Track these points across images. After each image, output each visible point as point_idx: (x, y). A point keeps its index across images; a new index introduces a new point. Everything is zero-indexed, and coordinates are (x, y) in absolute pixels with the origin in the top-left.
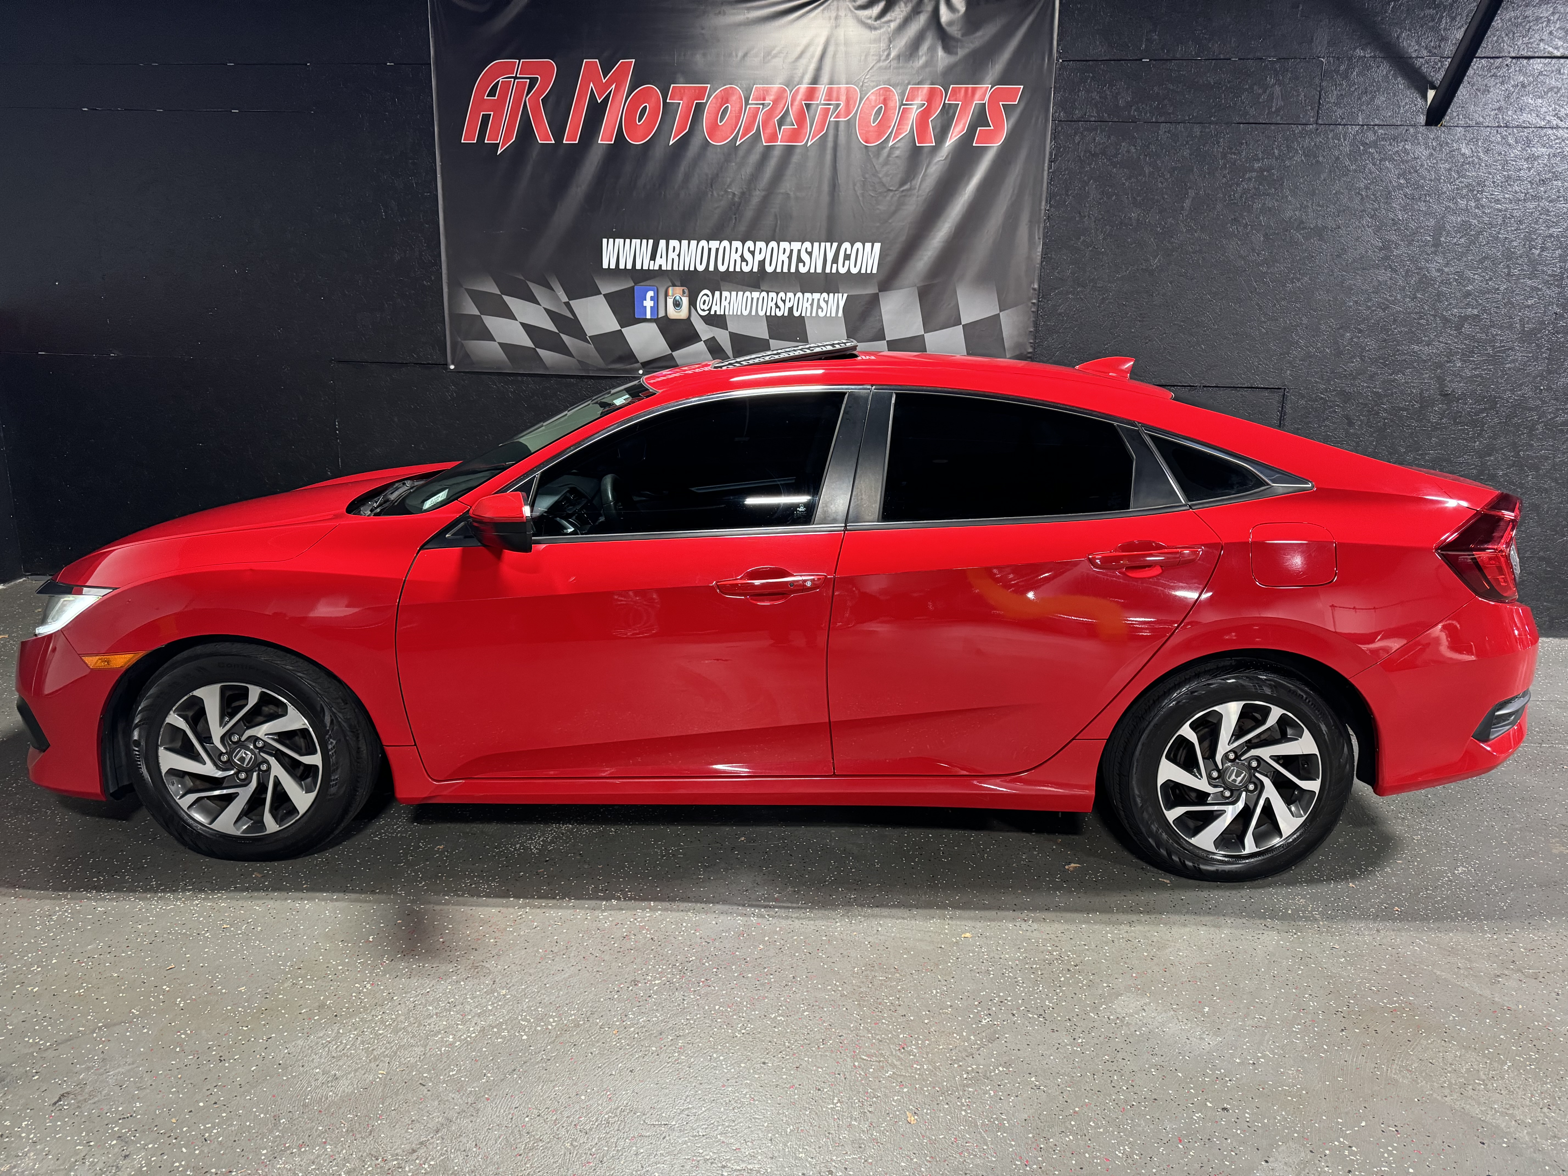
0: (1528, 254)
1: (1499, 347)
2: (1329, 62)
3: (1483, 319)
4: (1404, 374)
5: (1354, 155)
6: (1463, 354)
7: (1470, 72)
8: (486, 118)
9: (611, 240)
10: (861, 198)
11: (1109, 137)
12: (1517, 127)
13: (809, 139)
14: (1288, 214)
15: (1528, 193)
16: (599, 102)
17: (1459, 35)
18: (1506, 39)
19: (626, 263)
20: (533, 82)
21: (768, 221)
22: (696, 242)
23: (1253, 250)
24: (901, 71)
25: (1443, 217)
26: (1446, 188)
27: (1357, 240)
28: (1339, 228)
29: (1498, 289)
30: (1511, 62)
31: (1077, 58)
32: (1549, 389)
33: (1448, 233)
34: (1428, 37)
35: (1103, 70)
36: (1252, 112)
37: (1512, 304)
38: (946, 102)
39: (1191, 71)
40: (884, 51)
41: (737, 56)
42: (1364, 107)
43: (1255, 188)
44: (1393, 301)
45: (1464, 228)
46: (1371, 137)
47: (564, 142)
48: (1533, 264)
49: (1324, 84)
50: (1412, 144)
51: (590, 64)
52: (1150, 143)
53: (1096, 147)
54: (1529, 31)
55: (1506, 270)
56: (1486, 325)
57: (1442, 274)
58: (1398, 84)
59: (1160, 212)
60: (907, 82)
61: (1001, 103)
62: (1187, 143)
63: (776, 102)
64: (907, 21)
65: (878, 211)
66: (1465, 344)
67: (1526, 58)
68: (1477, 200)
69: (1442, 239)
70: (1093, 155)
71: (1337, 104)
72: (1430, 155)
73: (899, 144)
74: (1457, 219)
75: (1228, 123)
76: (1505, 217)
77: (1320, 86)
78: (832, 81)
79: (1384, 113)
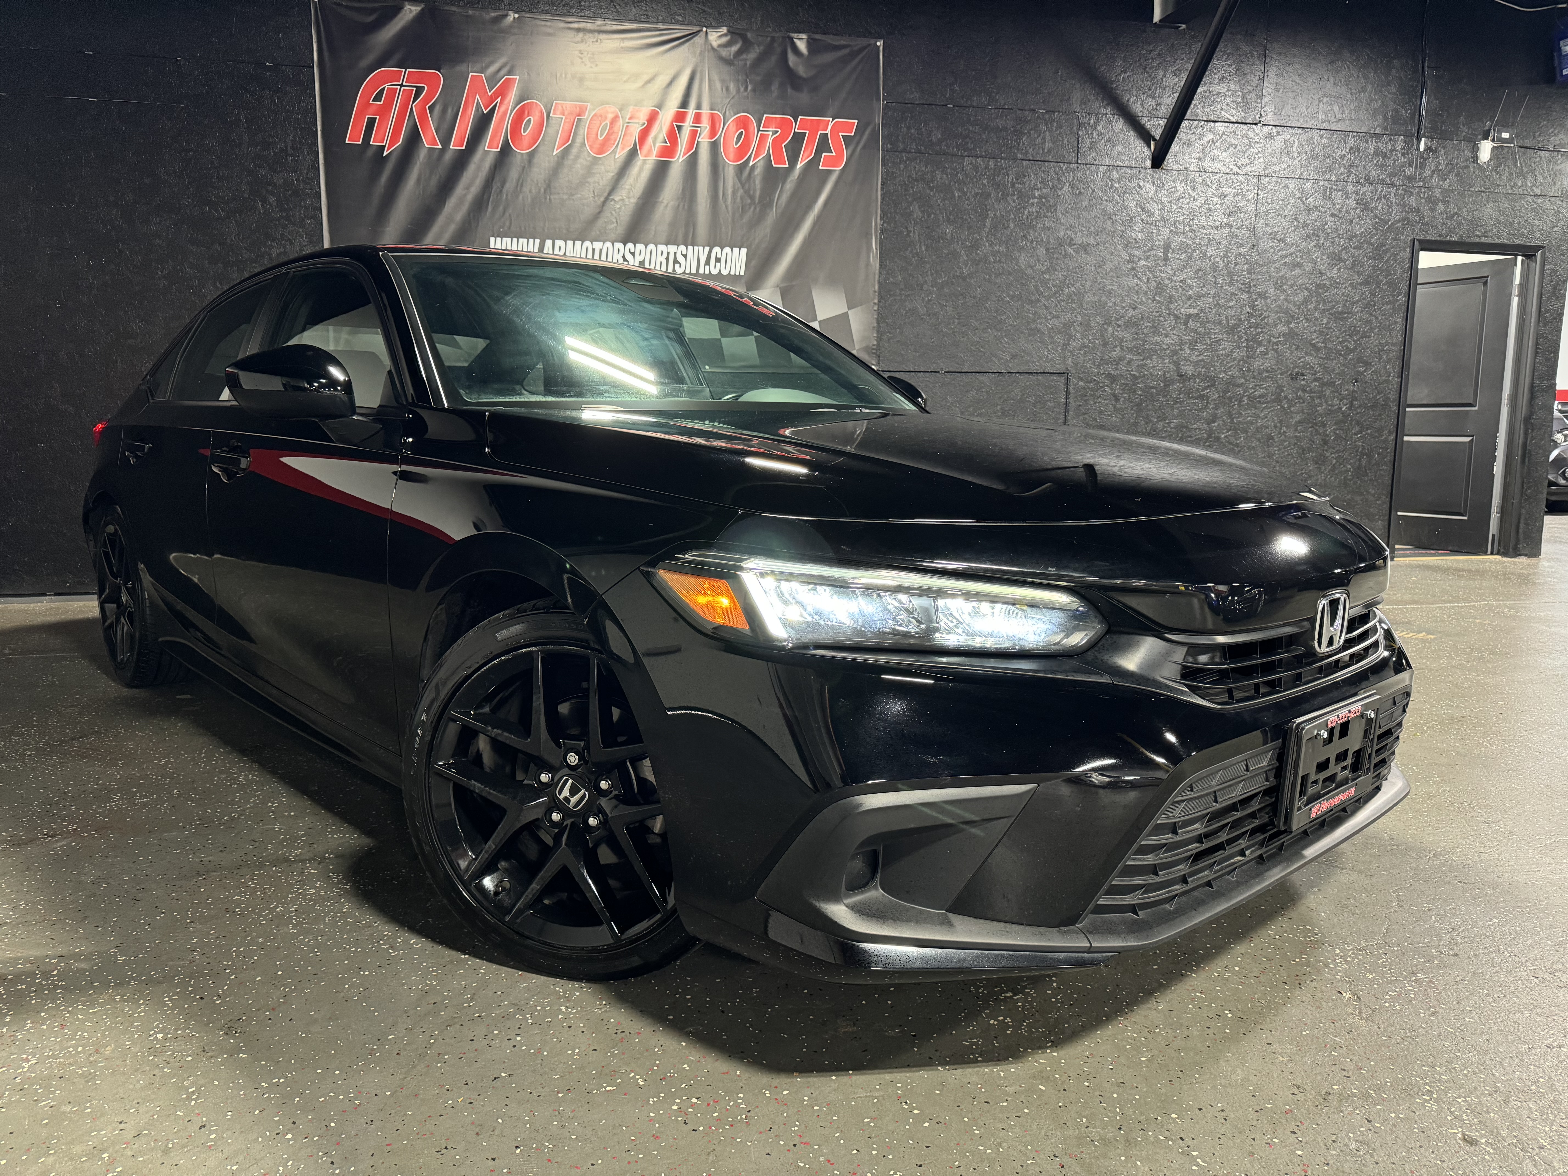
0: (1227, 266)
1: (1214, 338)
2: (1083, 116)
3: (1201, 317)
4: (1152, 360)
5: (1105, 189)
6: (1190, 344)
7: (1180, 129)
8: (371, 122)
9: (499, 239)
11: (926, 167)
12: (1212, 172)
14: (1062, 234)
15: (1223, 222)
16: (485, 112)
17: (1172, 103)
20: (419, 91)
22: (580, 242)
23: (1039, 261)
24: (757, 102)
25: (1168, 238)
26: (1169, 216)
27: (1112, 254)
28: (1099, 244)
29: (1209, 294)
30: (1204, 124)
31: (899, 101)
32: (1249, 370)
33: (1173, 250)
34: (1148, 102)
35: (919, 112)
36: (1030, 151)
37: (1219, 305)
39: (985, 116)
40: (742, 84)
42: (1109, 152)
43: (1037, 211)
44: (1140, 302)
45: (1183, 247)
46: (1115, 175)
48: (1230, 274)
49: (1080, 133)
50: (1144, 182)
52: (958, 173)
53: (916, 174)
54: (1214, 102)
55: (1213, 280)
56: (1203, 322)
57: (1171, 282)
58: (1131, 135)
59: (968, 229)
60: (763, 111)
61: (840, 134)
62: (985, 173)
64: (760, 60)
66: (1191, 336)
67: (1213, 121)
68: (1190, 226)
69: (1169, 255)
70: (915, 180)
71: (1090, 148)
72: (1156, 191)
73: (758, 164)
74: (1179, 239)
75: (1015, 159)
76: (1209, 239)
77: (1078, 134)
78: (699, 106)
79: (1123, 157)
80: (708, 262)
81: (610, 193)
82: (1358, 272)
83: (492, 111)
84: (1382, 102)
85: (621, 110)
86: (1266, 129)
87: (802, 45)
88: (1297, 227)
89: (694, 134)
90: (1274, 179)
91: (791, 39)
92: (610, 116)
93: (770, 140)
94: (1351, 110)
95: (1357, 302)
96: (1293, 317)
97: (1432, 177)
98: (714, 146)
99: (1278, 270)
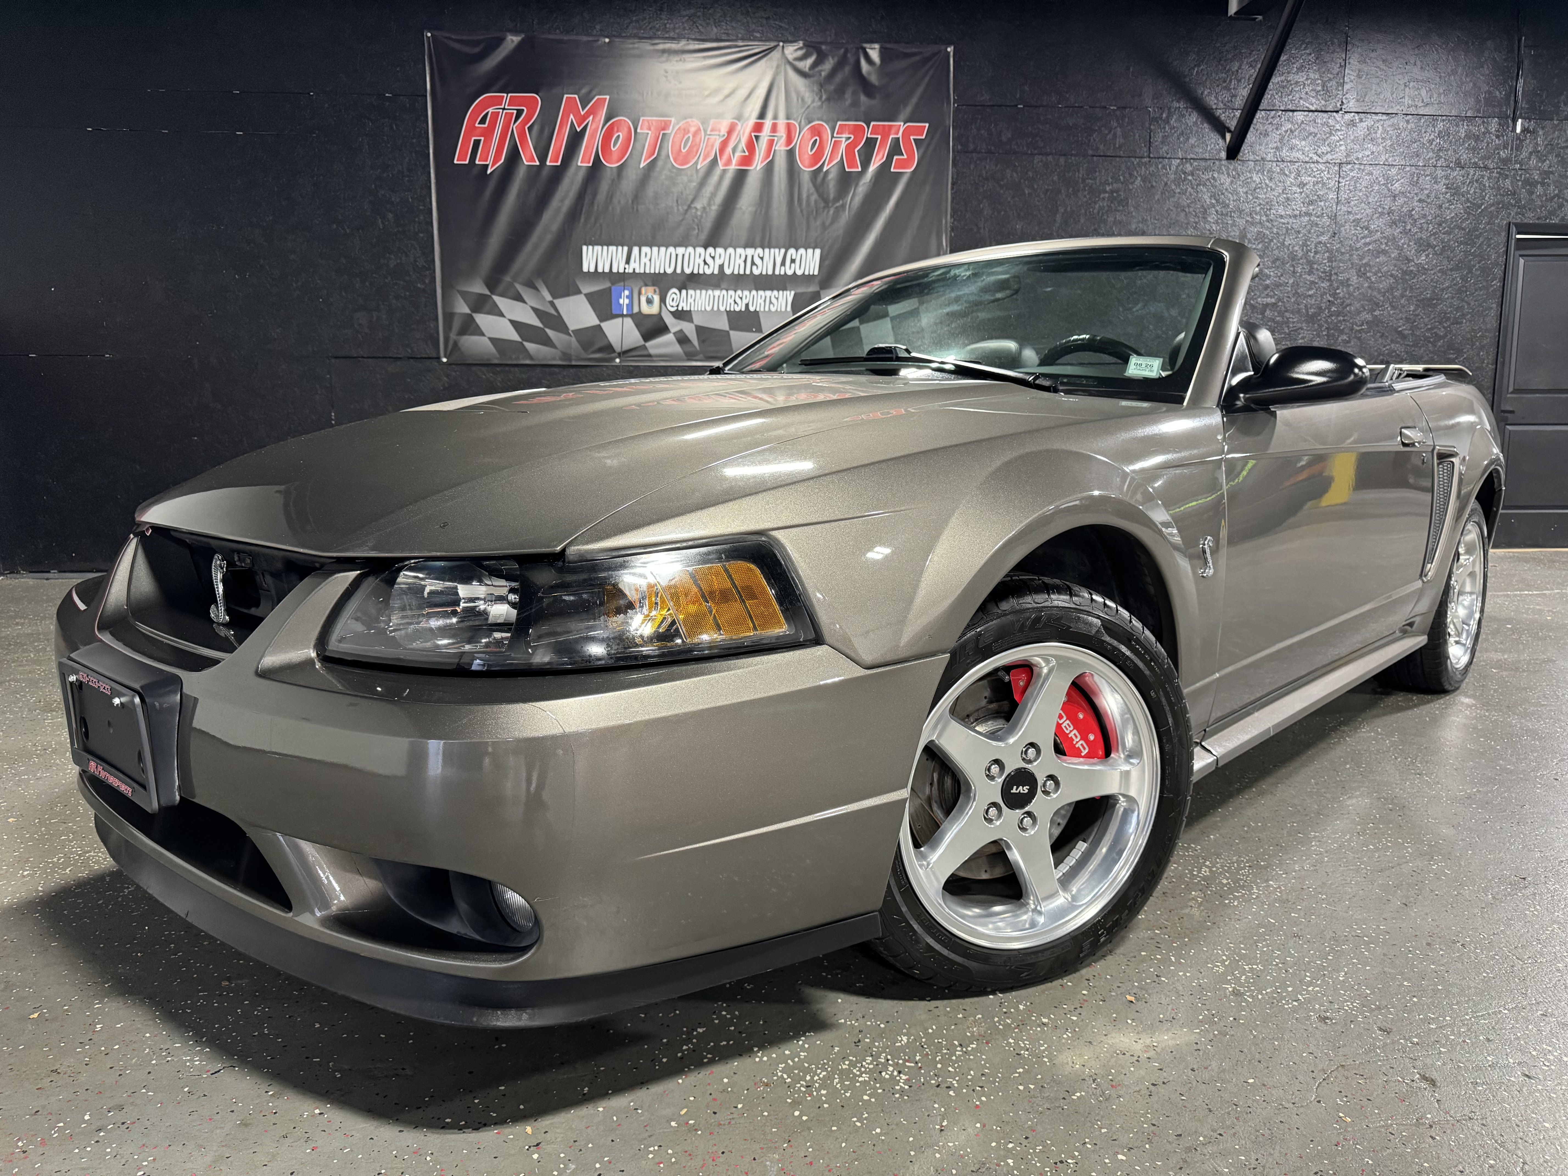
0: (1306, 255)
1: (1292, 327)
2: (1155, 111)
5: (1178, 181)
7: (1255, 121)
8: (477, 143)
9: (590, 247)
11: (996, 165)
12: (1290, 162)
14: (1133, 226)
15: (1302, 211)
16: (578, 130)
17: (1245, 94)
18: (1278, 97)
19: (604, 267)
20: (520, 112)
21: (726, 233)
22: (664, 249)
24: (831, 110)
25: (1244, 229)
26: (1245, 206)
29: (1287, 283)
30: (1282, 114)
31: (969, 103)
34: (1223, 94)
35: (989, 113)
36: (1102, 147)
37: (1298, 294)
39: (1055, 115)
40: (817, 94)
42: (1182, 145)
43: (1107, 206)
45: (1260, 237)
46: (1188, 168)
47: (548, 163)
48: (1310, 263)
49: (1152, 127)
50: (1218, 173)
52: (1028, 171)
53: (986, 173)
54: (1292, 91)
55: (1292, 269)
58: (1204, 128)
59: (1038, 225)
60: (836, 119)
62: (1055, 170)
63: (730, 132)
64: (834, 71)
67: (1291, 111)
68: (1267, 216)
70: (985, 179)
71: (1163, 143)
72: (1232, 182)
73: (832, 170)
74: (1255, 230)
75: (1085, 156)
76: (1287, 229)
77: (1150, 128)
78: (775, 117)
79: (1196, 150)
80: (783, 263)
81: (692, 201)
82: (1448, 258)
83: (584, 129)
84: (1475, 84)
85: (703, 123)
86: (1348, 117)
87: (874, 53)
88: (1382, 214)
89: (771, 143)
90: (1357, 166)
91: (864, 50)
92: (693, 129)
93: (843, 146)
94: (1440, 94)
95: (1448, 287)
96: (1377, 305)
97: (1530, 159)
98: (791, 153)
99: (1361, 258)
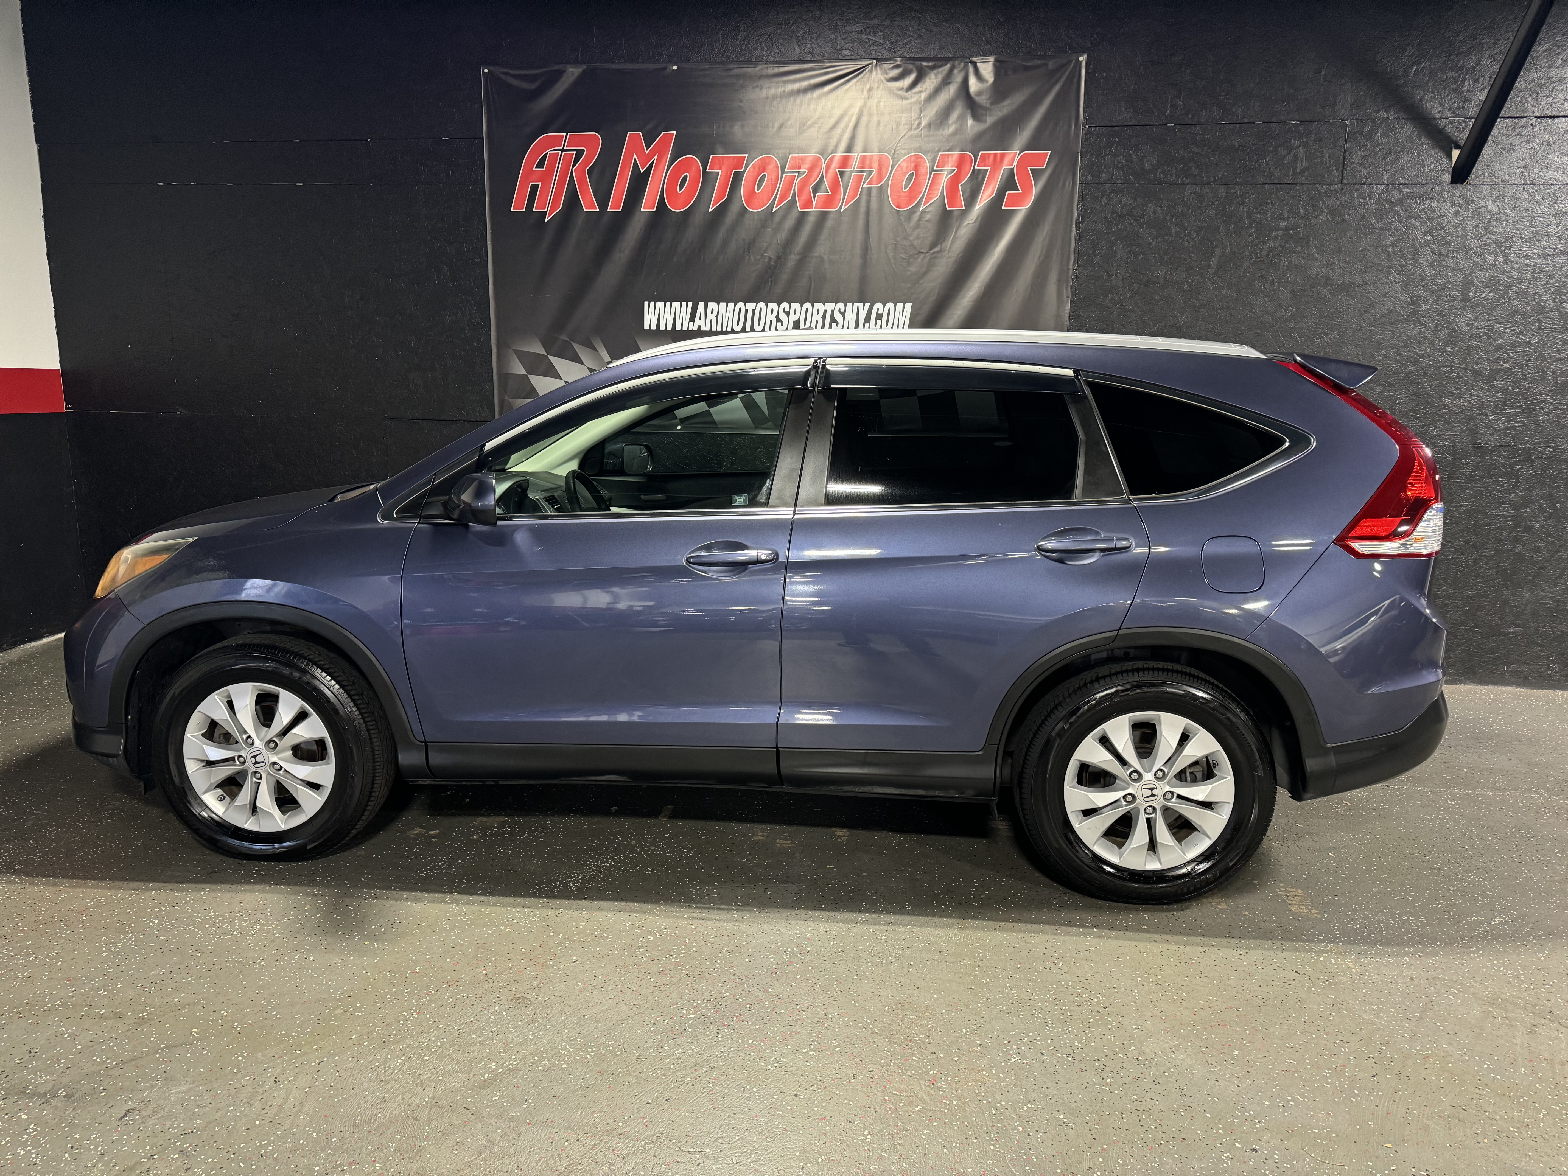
0: (1559, 306)
1: (1532, 400)
2: (1352, 125)
3: (1515, 372)
4: (1435, 427)
5: (1379, 214)
6: (1496, 407)
7: (1495, 131)
8: (534, 188)
9: (652, 303)
10: (892, 261)
11: (1135, 199)
12: (1544, 184)
13: (843, 205)
14: (1315, 271)
15: (1557, 248)
16: (642, 171)
17: (1483, 96)
18: (1530, 99)
19: (666, 324)
20: (579, 153)
21: (803, 283)
22: (733, 304)
23: (1280, 306)
24: (932, 139)
25: (1471, 272)
26: (1474, 244)
27: (1385, 295)
28: (1367, 284)
29: (1529, 342)
30: (1536, 121)
31: (1103, 124)
33: (1477, 288)
34: (1451, 99)
35: (1130, 135)
36: (1277, 173)
37: (1544, 357)
38: (976, 167)
39: (1216, 134)
40: (915, 120)
41: (773, 127)
42: (1389, 167)
43: (1280, 246)
44: (1423, 355)
45: (1493, 284)
46: (1396, 195)
47: (609, 210)
49: (1348, 145)
50: (1438, 202)
51: (634, 136)
52: (1176, 204)
53: (1122, 208)
54: (1552, 91)
55: (1537, 324)
56: (1518, 378)
57: (1472, 328)
58: (1422, 144)
59: (1187, 270)
60: (937, 149)
61: (1029, 168)
62: (1213, 203)
63: (811, 170)
64: (937, 91)
65: (909, 273)
66: (1497, 397)
67: (1550, 117)
68: (1505, 256)
69: (1471, 294)
70: (1120, 216)
72: (1457, 213)
73: (930, 208)
74: (1486, 273)
75: (1253, 184)
76: (1534, 272)
77: (1344, 147)
78: (864, 150)
79: (1409, 173)
80: (869, 319)
81: (766, 250)
87: (987, 68)
91: (974, 64)
